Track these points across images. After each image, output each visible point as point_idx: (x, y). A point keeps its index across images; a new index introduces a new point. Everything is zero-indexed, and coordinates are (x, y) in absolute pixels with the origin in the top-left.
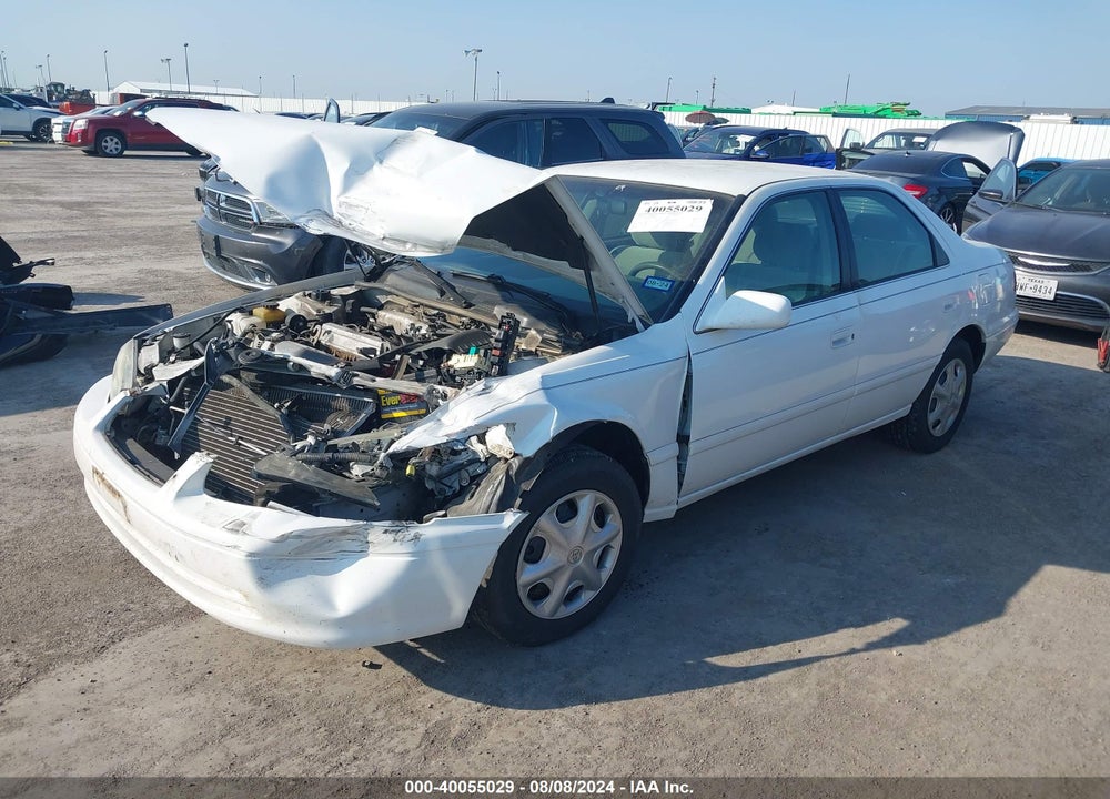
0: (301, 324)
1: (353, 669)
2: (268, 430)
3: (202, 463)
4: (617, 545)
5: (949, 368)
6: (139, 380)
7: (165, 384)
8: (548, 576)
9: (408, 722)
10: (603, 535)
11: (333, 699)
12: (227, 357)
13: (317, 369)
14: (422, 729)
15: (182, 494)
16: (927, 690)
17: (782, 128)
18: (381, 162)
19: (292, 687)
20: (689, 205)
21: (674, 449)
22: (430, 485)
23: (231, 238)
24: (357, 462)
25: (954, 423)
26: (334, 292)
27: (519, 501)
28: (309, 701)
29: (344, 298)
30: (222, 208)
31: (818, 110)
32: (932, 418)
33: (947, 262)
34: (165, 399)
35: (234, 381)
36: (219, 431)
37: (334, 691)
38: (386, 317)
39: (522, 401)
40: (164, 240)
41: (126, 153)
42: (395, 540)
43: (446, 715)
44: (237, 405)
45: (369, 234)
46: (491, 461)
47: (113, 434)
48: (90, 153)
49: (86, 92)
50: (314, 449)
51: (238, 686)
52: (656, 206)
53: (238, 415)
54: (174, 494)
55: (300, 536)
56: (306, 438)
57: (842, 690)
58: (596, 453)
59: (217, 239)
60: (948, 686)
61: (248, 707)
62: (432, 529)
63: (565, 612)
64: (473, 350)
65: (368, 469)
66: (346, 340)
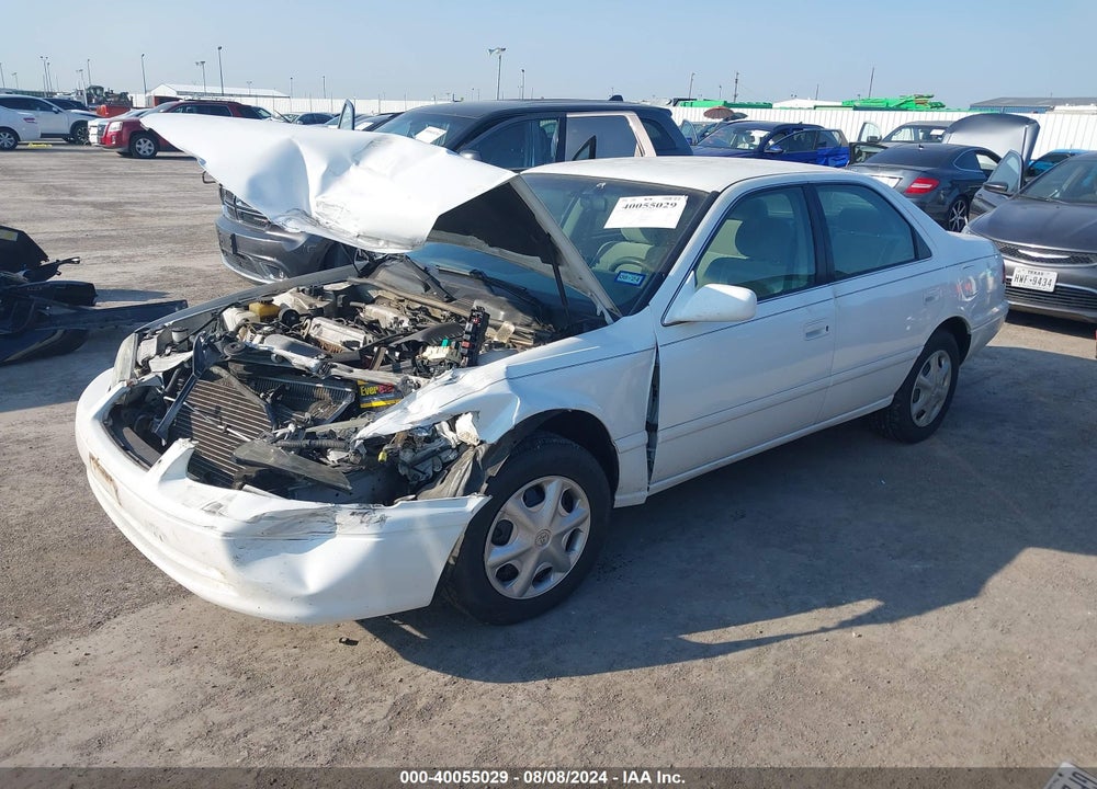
0: (293, 318)
1: (331, 645)
2: (255, 419)
3: (184, 449)
4: (585, 528)
5: (933, 360)
6: (136, 371)
7: (161, 375)
8: (515, 558)
9: (378, 694)
10: (570, 520)
11: (310, 673)
12: (214, 349)
13: (299, 360)
14: (390, 701)
15: (166, 477)
16: (881, 670)
17: (797, 122)
18: (357, 164)
19: (271, 661)
20: (664, 202)
21: (644, 437)
22: (402, 471)
23: (246, 236)
24: (333, 448)
25: (940, 412)
26: (327, 287)
27: (485, 486)
28: (286, 674)
29: (336, 293)
30: (238, 207)
31: (840, 104)
32: (915, 408)
33: (929, 254)
34: (161, 389)
35: (223, 372)
36: (208, 420)
37: (311, 665)
38: (371, 312)
39: (485, 390)
40: (187, 239)
41: (159, 154)
42: (362, 522)
43: (414, 689)
44: (227, 395)
45: (344, 232)
46: (462, 448)
47: (111, 423)
48: (124, 155)
49: (124, 95)
50: (293, 436)
51: (221, 660)
52: (633, 203)
53: (227, 406)
54: (158, 479)
55: (272, 517)
56: (287, 426)
57: (798, 671)
58: (563, 441)
59: (233, 237)
60: (902, 666)
61: (229, 680)
62: (398, 511)
63: (534, 592)
64: (445, 342)
65: (343, 455)
66: (333, 333)
